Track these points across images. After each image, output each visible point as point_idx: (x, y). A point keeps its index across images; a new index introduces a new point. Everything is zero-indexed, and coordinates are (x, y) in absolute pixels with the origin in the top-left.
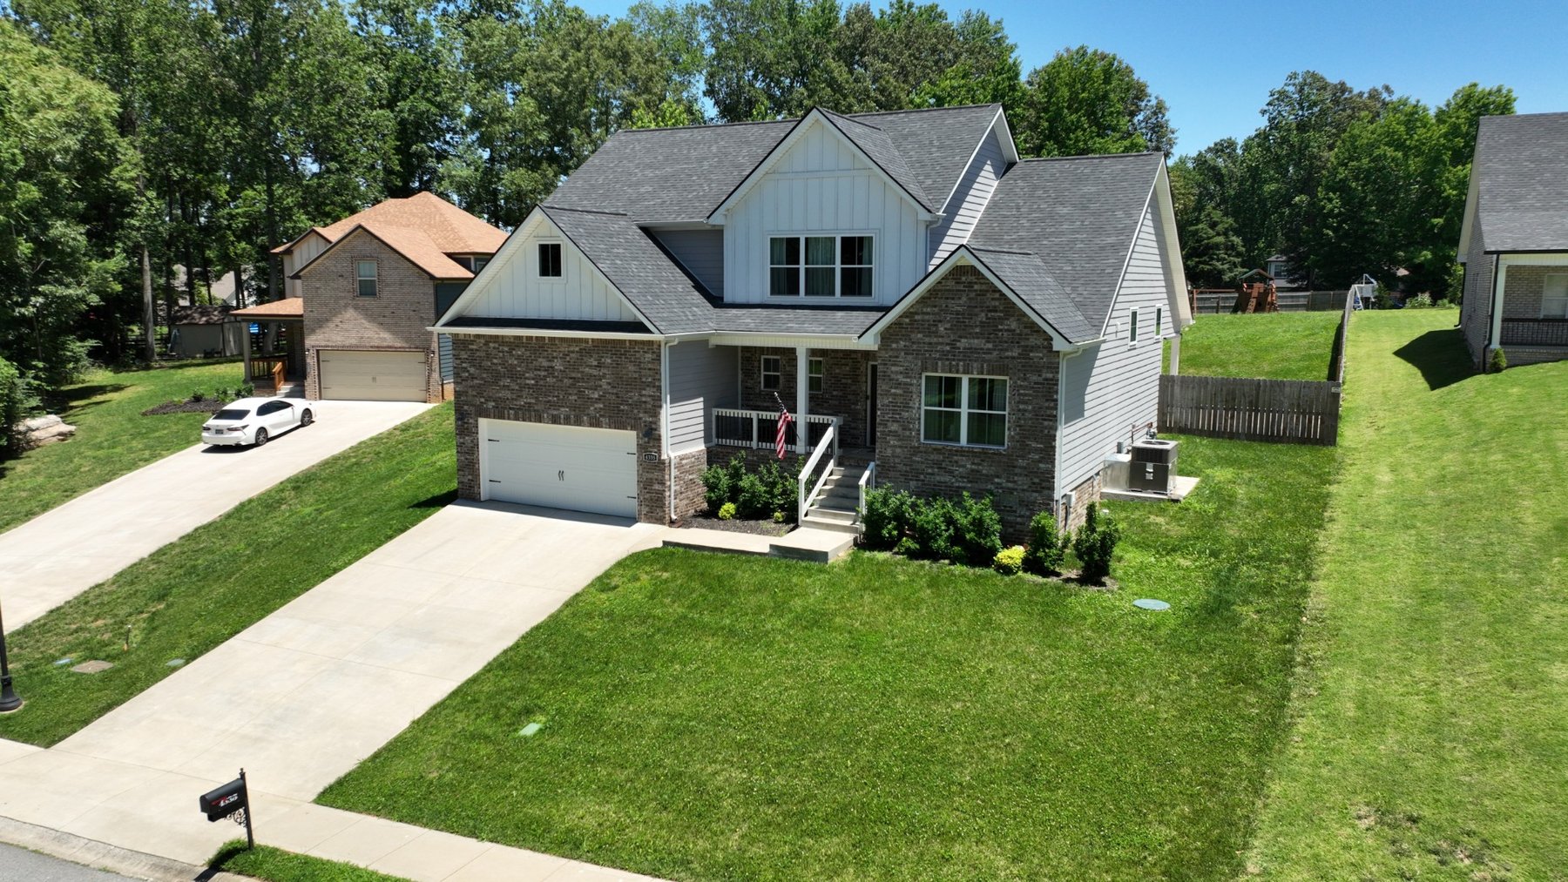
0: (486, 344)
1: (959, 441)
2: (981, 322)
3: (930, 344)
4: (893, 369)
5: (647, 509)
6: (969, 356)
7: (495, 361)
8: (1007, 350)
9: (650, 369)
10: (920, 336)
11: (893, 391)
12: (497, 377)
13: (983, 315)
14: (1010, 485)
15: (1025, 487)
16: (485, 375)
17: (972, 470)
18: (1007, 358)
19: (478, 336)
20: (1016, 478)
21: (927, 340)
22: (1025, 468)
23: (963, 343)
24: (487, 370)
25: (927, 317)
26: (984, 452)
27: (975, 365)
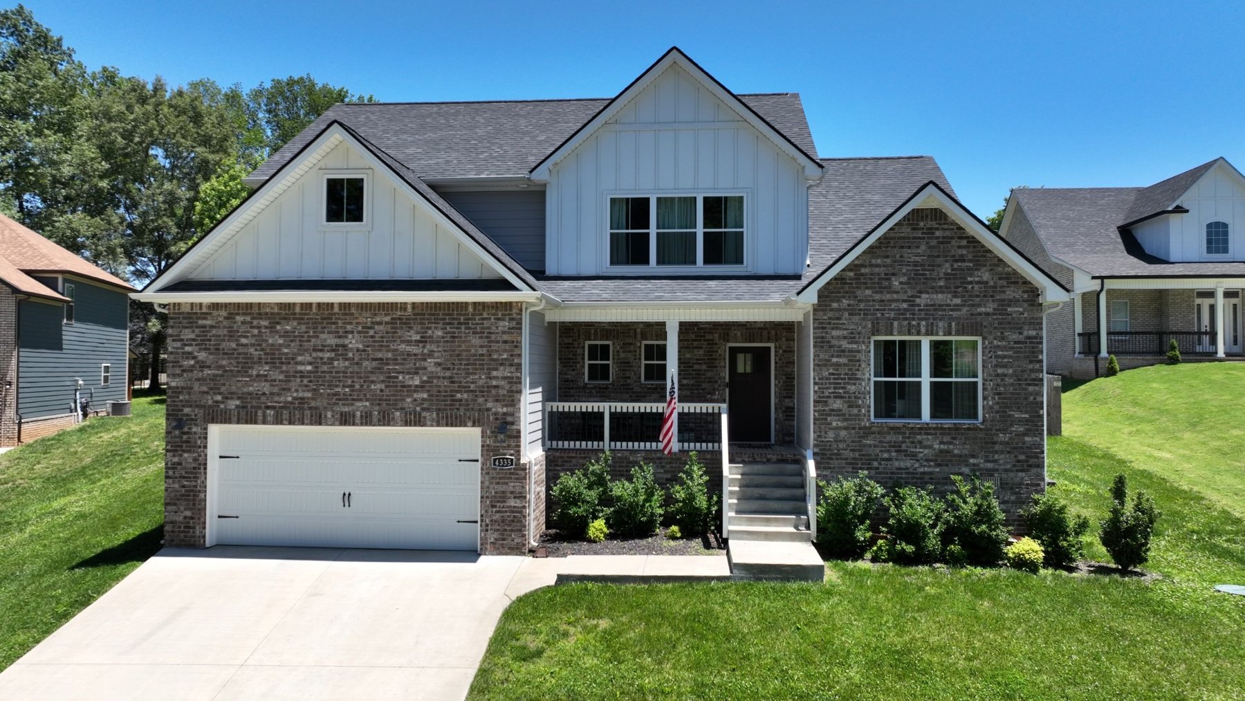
0: (230, 317)
1: (919, 416)
2: (946, 274)
3: (882, 301)
4: (834, 333)
5: (496, 535)
6: (932, 316)
7: (244, 341)
8: (979, 305)
9: (505, 342)
10: (868, 292)
11: (834, 360)
12: (246, 364)
13: (948, 265)
14: (990, 465)
15: (1008, 467)
16: (224, 363)
17: (941, 451)
18: (980, 314)
19: (216, 306)
20: (996, 457)
21: (877, 297)
22: (1007, 443)
23: (924, 299)
24: (228, 354)
25: (877, 270)
26: (956, 428)
27: (941, 324)
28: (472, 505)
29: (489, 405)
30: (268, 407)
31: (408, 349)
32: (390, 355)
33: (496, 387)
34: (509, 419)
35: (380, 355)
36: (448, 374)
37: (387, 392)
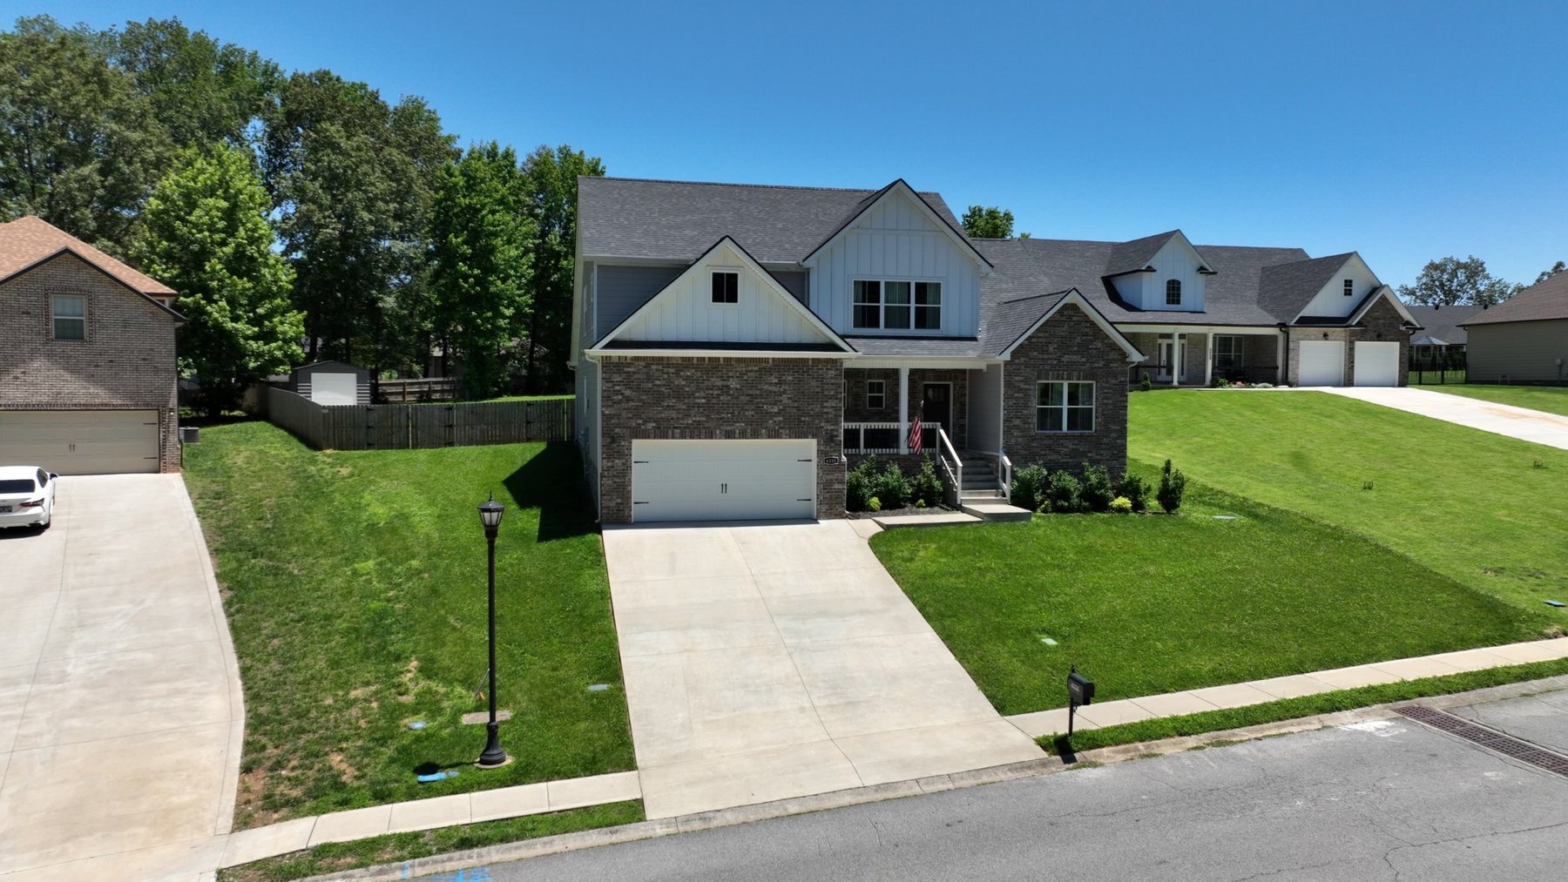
0: (648, 366)
1: (1061, 429)
2: (1078, 343)
3: (1043, 359)
4: (1017, 378)
5: (827, 507)
6: (1069, 370)
7: (658, 382)
8: (1094, 363)
9: (833, 384)
10: (1035, 353)
11: (1016, 395)
12: (659, 398)
13: (1079, 338)
14: (1098, 457)
15: (1108, 458)
16: (644, 397)
17: (1073, 449)
18: (1096, 368)
19: (637, 358)
20: (1102, 452)
21: (1041, 356)
22: (1108, 444)
23: (1066, 358)
24: (647, 392)
25: (1040, 340)
26: (1082, 436)
27: (1075, 373)
28: (812, 489)
29: (822, 424)
30: (676, 428)
31: (770, 388)
32: (758, 392)
33: (827, 413)
34: (835, 433)
35: (751, 392)
36: (796, 404)
37: (756, 417)
